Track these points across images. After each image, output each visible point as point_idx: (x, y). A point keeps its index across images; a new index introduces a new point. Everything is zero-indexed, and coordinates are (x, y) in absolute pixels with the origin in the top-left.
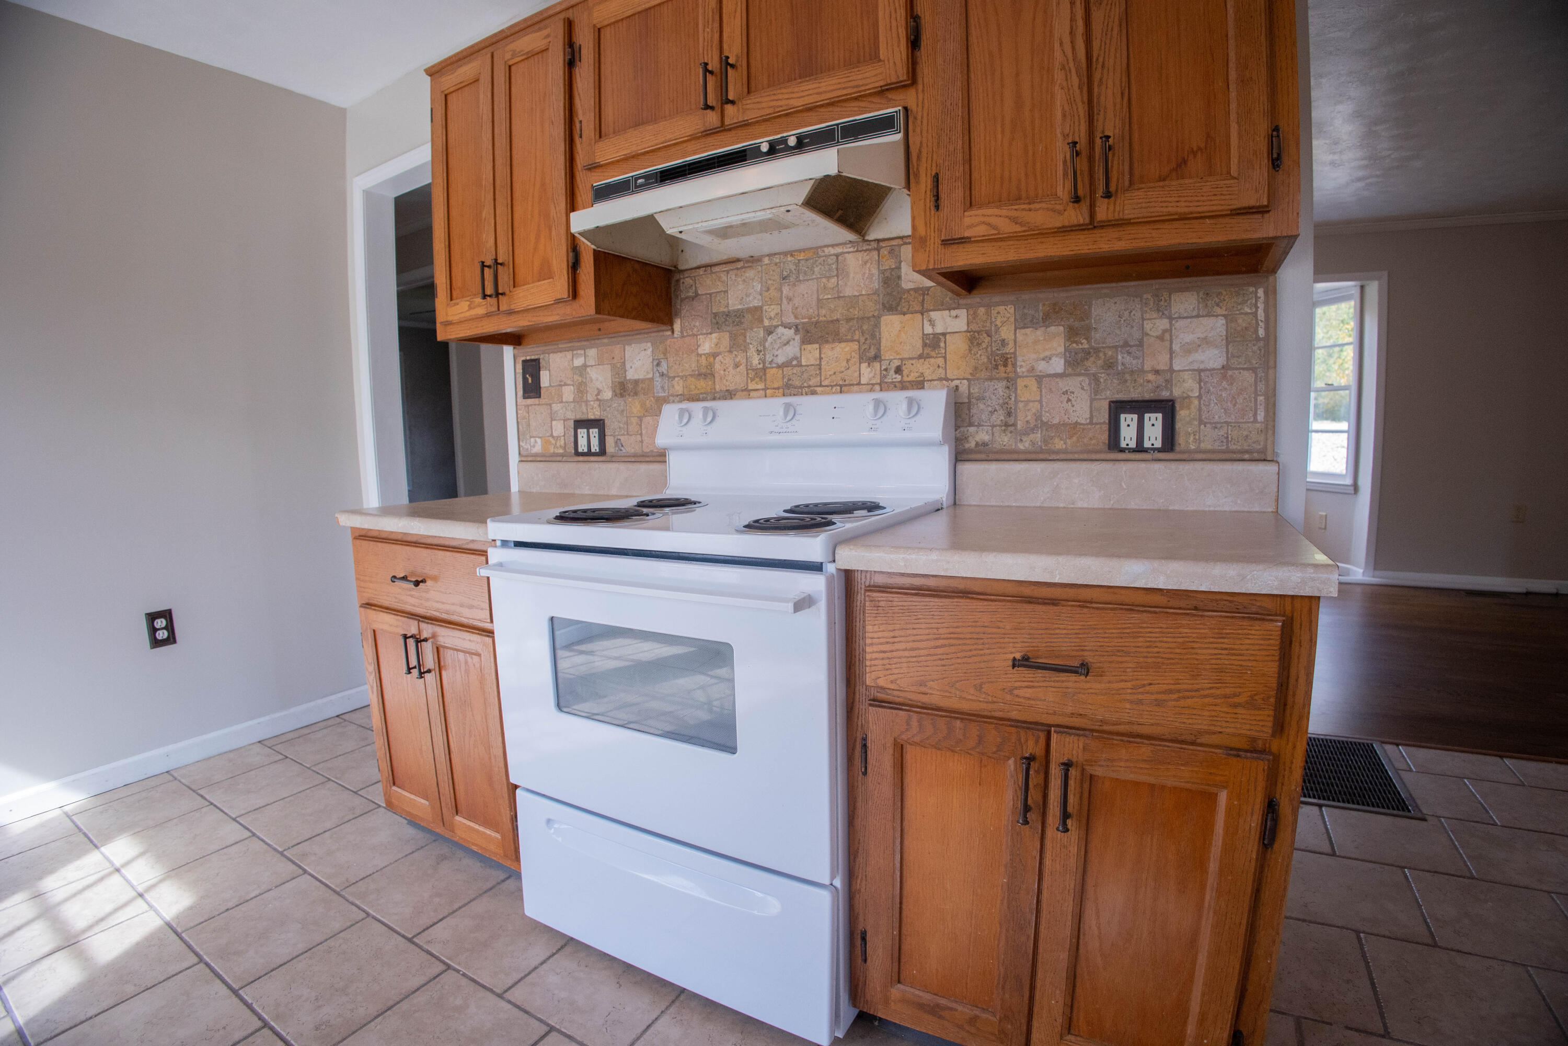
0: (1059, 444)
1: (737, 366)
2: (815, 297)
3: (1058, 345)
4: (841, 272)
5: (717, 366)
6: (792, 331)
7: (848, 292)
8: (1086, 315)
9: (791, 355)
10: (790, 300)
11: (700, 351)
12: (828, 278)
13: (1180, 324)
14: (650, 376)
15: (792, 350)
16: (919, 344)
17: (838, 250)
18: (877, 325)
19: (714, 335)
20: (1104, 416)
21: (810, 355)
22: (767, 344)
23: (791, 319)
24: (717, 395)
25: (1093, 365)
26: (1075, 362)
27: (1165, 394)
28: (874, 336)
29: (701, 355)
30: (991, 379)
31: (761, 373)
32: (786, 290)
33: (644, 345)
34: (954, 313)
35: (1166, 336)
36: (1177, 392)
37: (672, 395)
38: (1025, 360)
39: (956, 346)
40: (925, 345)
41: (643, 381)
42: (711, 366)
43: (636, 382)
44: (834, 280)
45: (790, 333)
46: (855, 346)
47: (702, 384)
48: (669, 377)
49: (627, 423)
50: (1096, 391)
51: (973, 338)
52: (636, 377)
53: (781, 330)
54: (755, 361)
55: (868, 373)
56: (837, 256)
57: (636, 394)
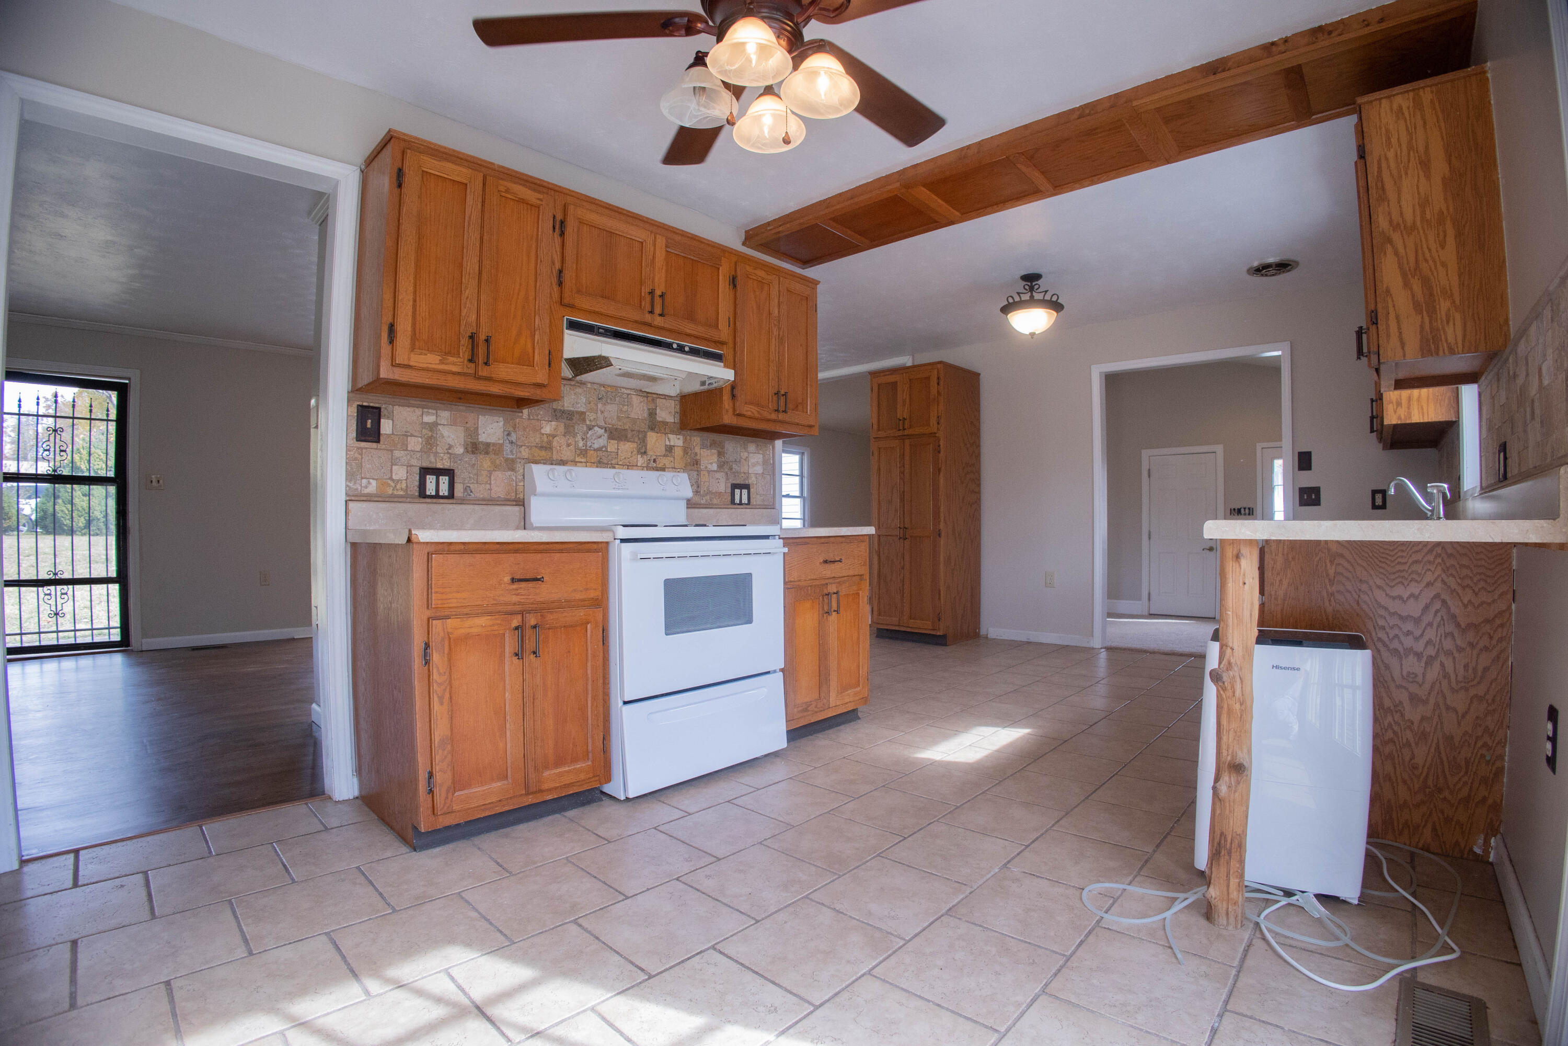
0: (715, 501)
1: (568, 445)
2: (616, 414)
3: (715, 458)
4: (630, 404)
5: (555, 444)
6: (603, 430)
7: (633, 415)
8: (723, 447)
9: (602, 445)
10: (602, 412)
11: (543, 431)
12: (624, 405)
13: (751, 455)
14: (501, 442)
15: (602, 442)
16: (664, 449)
17: (628, 392)
18: (645, 436)
19: (553, 423)
20: (729, 490)
21: (612, 446)
22: (588, 436)
23: (603, 424)
24: (554, 462)
25: (726, 469)
26: (721, 466)
27: (747, 482)
28: (643, 441)
29: (543, 434)
30: (692, 470)
31: (584, 452)
32: (600, 406)
33: (496, 418)
34: (678, 436)
35: (747, 459)
36: (750, 482)
37: (519, 458)
38: (704, 463)
39: (678, 452)
40: (666, 450)
41: (494, 444)
42: (550, 443)
43: (488, 445)
44: (626, 407)
45: (601, 431)
46: (635, 445)
47: (543, 453)
48: (517, 446)
49: (477, 475)
50: (727, 479)
51: (686, 450)
52: (489, 441)
53: (596, 428)
54: (581, 444)
55: (641, 460)
56: (628, 394)
57: (487, 453)
